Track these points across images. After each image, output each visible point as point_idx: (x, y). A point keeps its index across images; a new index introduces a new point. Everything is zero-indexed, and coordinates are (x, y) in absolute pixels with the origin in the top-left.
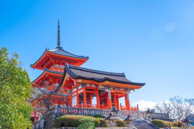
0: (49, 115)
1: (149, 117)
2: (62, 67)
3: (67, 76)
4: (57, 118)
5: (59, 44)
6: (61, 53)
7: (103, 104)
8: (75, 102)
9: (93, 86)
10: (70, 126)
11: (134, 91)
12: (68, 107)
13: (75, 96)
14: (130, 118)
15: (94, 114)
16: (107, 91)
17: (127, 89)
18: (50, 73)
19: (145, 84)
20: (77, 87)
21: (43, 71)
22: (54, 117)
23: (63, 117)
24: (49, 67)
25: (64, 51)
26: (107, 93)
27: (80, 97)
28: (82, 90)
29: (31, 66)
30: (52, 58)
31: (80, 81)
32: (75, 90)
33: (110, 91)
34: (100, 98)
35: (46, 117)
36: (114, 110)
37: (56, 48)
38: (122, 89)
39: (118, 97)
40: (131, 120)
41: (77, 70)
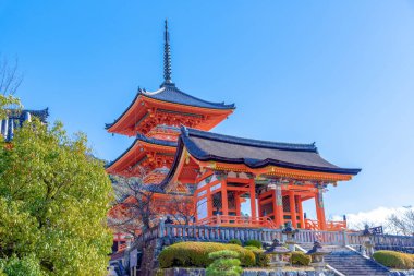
0: (149, 239)
1: (368, 244)
2: (176, 128)
3: (186, 154)
4: (166, 248)
5: (167, 76)
6: (172, 97)
8: (203, 210)
9: (243, 176)
10: (190, 264)
11: (335, 185)
12: (187, 223)
13: (203, 197)
14: (319, 250)
15: (243, 238)
16: (273, 186)
17: (317, 183)
18: (148, 145)
19: (360, 170)
20: (207, 178)
21: (134, 138)
22: (158, 245)
23: (176, 246)
24: (146, 129)
25: (180, 92)
26: (273, 191)
27: (216, 200)
28: (219, 186)
29: (108, 127)
30: (153, 109)
31: (213, 165)
32: (203, 184)
33: (279, 188)
34: (259, 202)
35: (143, 245)
36: (288, 231)
37: (161, 87)
38: (309, 183)
39: (298, 200)
40: (320, 254)
41: (206, 141)
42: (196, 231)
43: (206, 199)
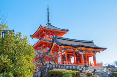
0: (44, 69)
1: (109, 70)
2: (51, 36)
3: (54, 44)
4: (49, 71)
5: (48, 21)
6: (50, 27)
7: (78, 62)
8: (60, 60)
9: (72, 50)
10: (57, 76)
11: (99, 53)
12: (55, 64)
13: (60, 56)
14: (95, 72)
15: (72, 68)
16: (81, 53)
17: (94, 52)
18: (43, 41)
19: (107, 48)
20: (61, 50)
21: (39, 39)
22: (47, 70)
23: (52, 70)
24: (42, 37)
25: (53, 26)
26: (81, 54)
27: (63, 57)
28: (64, 53)
29: (31, 36)
30: (44, 31)
31: (63, 47)
32: (60, 52)
33: (83, 53)
34: (76, 57)
35: (42, 70)
36: (85, 66)
37: (47, 24)
38: (91, 52)
39: (88, 57)
40: (96, 73)
42: (58, 66)
43: (60, 57)
